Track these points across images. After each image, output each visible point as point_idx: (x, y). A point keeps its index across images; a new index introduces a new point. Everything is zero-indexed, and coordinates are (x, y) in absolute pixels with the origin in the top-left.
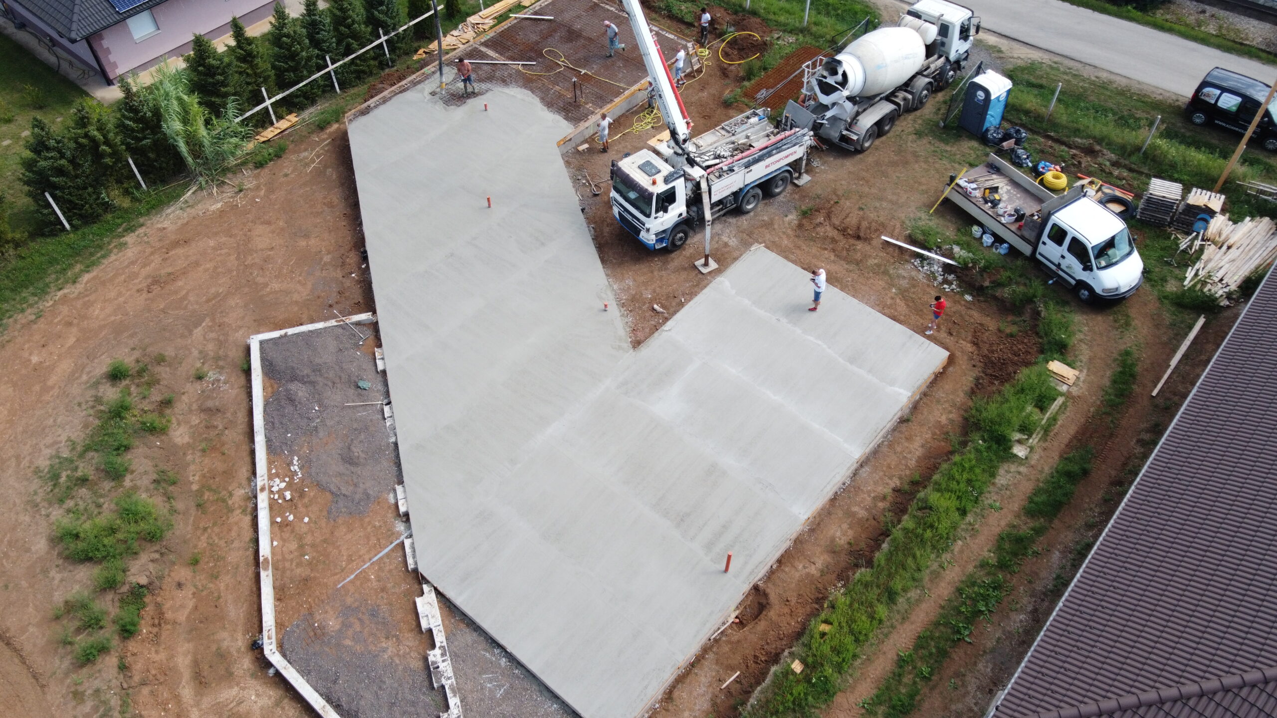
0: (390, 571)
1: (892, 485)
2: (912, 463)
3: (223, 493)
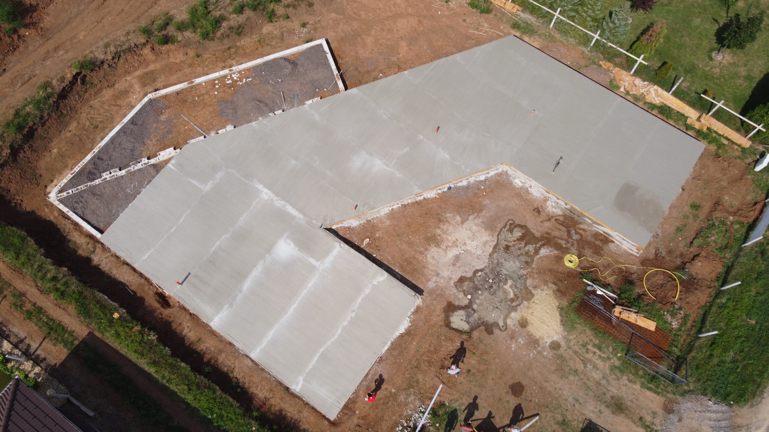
1: (239, 377)
2: (254, 390)
3: (234, 56)
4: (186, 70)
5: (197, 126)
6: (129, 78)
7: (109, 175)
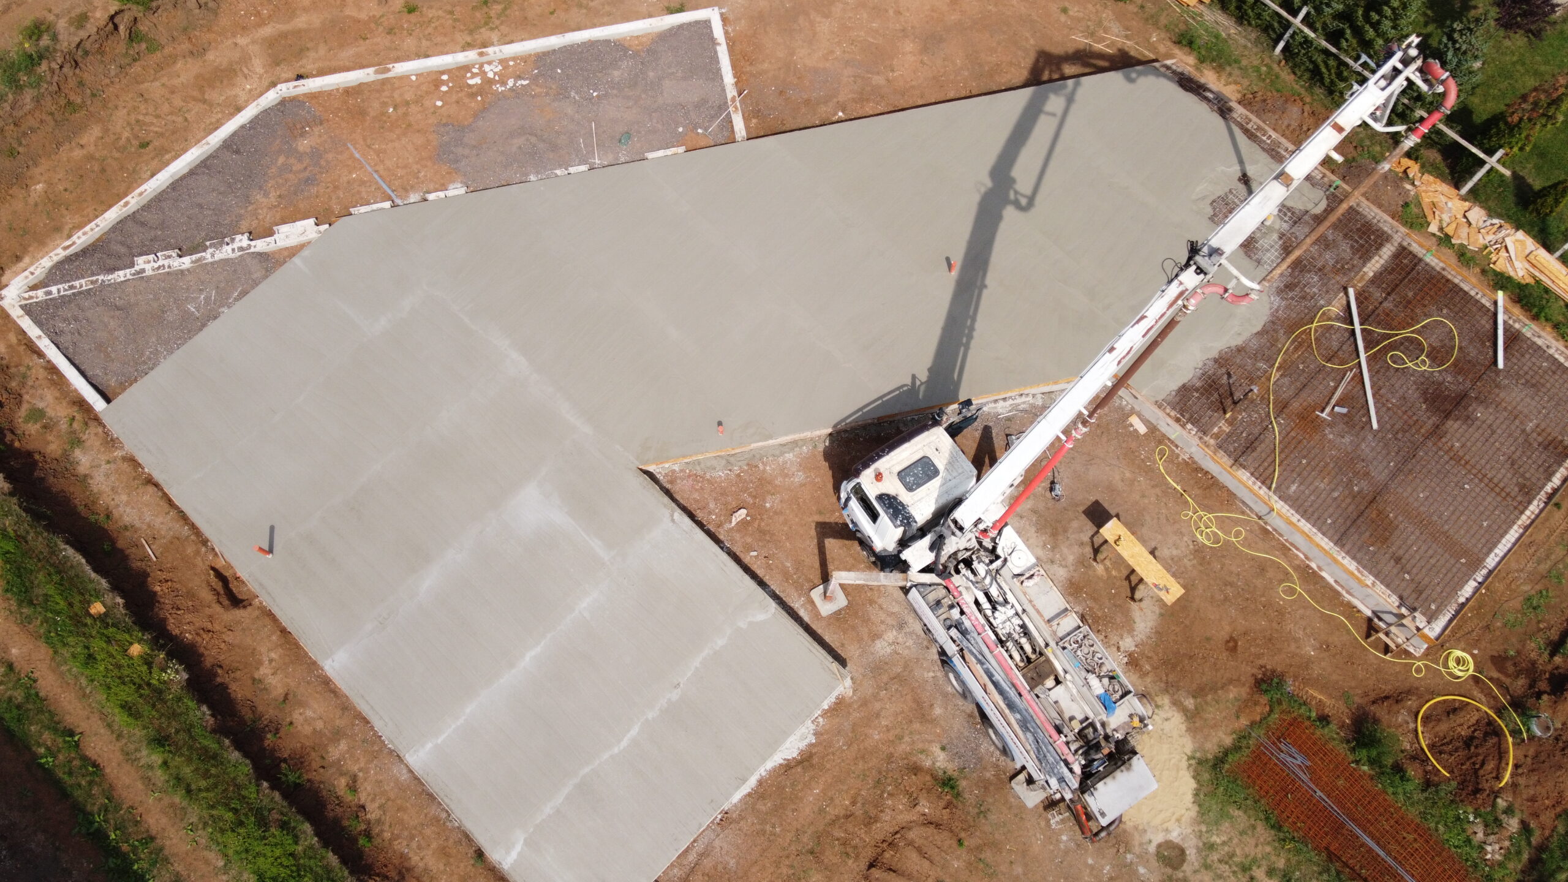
3: (497, 22)
4: (379, 39)
5: (380, 176)
6: (242, 41)
7: (152, 264)
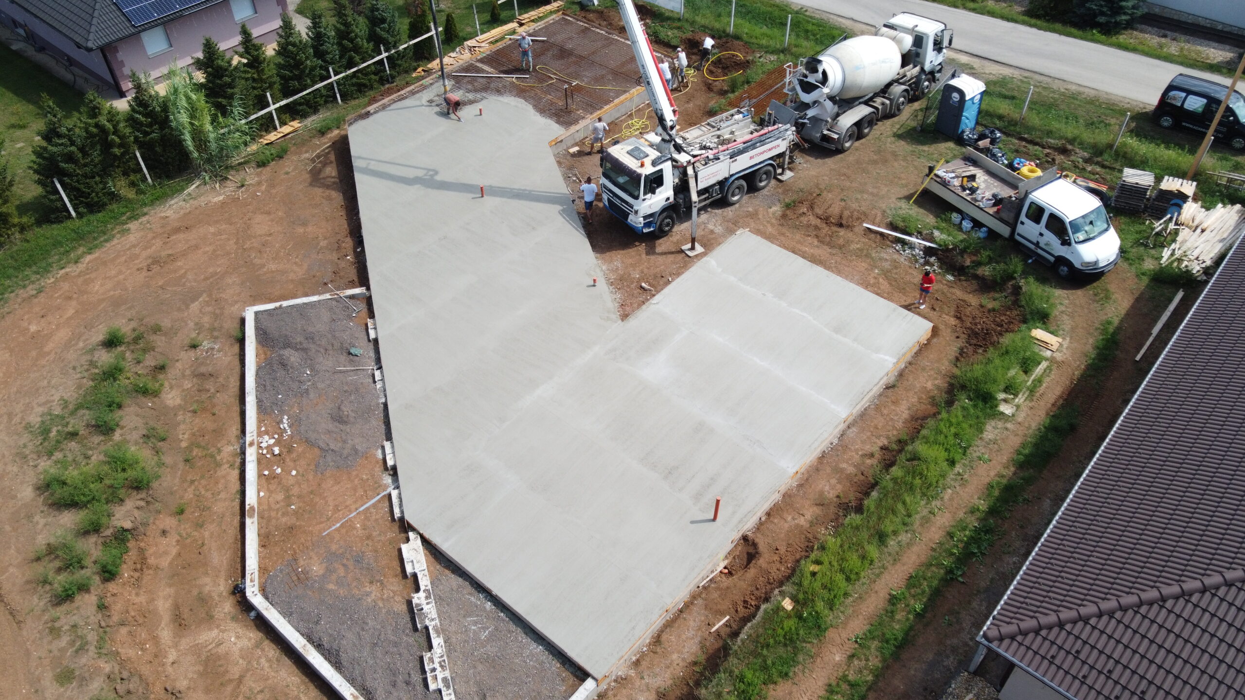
0: (376, 520)
1: (881, 444)
2: (899, 425)
3: (212, 450)
7: (437, 672)
